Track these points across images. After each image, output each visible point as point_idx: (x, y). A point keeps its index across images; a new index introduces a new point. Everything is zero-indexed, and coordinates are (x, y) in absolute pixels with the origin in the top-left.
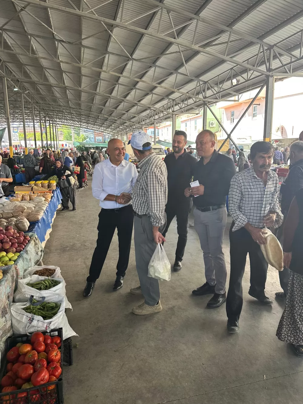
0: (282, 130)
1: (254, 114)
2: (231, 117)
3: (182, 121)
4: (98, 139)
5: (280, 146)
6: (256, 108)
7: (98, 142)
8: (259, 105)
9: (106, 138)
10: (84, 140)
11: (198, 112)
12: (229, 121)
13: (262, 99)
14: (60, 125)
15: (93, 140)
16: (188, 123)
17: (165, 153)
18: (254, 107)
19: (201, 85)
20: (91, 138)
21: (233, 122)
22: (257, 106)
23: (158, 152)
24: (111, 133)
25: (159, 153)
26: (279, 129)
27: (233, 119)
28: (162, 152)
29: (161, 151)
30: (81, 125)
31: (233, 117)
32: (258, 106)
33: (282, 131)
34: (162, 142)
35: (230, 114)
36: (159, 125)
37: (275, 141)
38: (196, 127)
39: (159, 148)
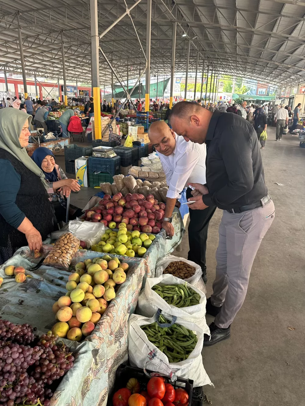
7: (259, 95)
10: (245, 92)
14: (222, 75)
15: (254, 92)
20: (253, 90)
24: (278, 84)
30: (244, 75)
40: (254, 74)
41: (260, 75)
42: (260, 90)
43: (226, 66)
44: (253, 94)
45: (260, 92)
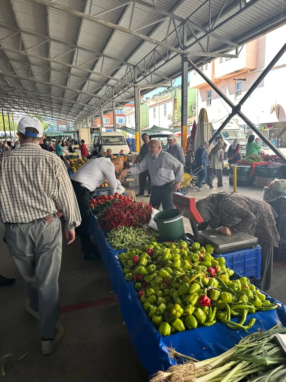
0: (279, 110)
1: (237, 93)
2: (208, 98)
3: (149, 107)
4: (62, 127)
5: (273, 132)
6: (239, 85)
7: (61, 131)
8: (245, 80)
9: (70, 127)
10: (46, 129)
11: (170, 85)
12: (205, 102)
13: (249, 72)
14: (29, 114)
15: (56, 129)
16: (157, 108)
17: (126, 143)
18: (238, 84)
19: (178, 27)
20: (54, 126)
21: (210, 104)
22: (241, 82)
23: (118, 141)
24: (73, 120)
25: (118, 143)
26: (274, 109)
27: (210, 101)
28: (123, 142)
29: (121, 140)
30: (52, 114)
31: (210, 98)
32: (243, 81)
33: (279, 112)
34: (129, 129)
35: (206, 95)
36: (122, 108)
37: (267, 125)
38: (165, 112)
39: (119, 137)
40: (62, 115)
41: (68, 115)
42: (60, 126)
43: (29, 104)
44: (54, 130)
45: (61, 128)
